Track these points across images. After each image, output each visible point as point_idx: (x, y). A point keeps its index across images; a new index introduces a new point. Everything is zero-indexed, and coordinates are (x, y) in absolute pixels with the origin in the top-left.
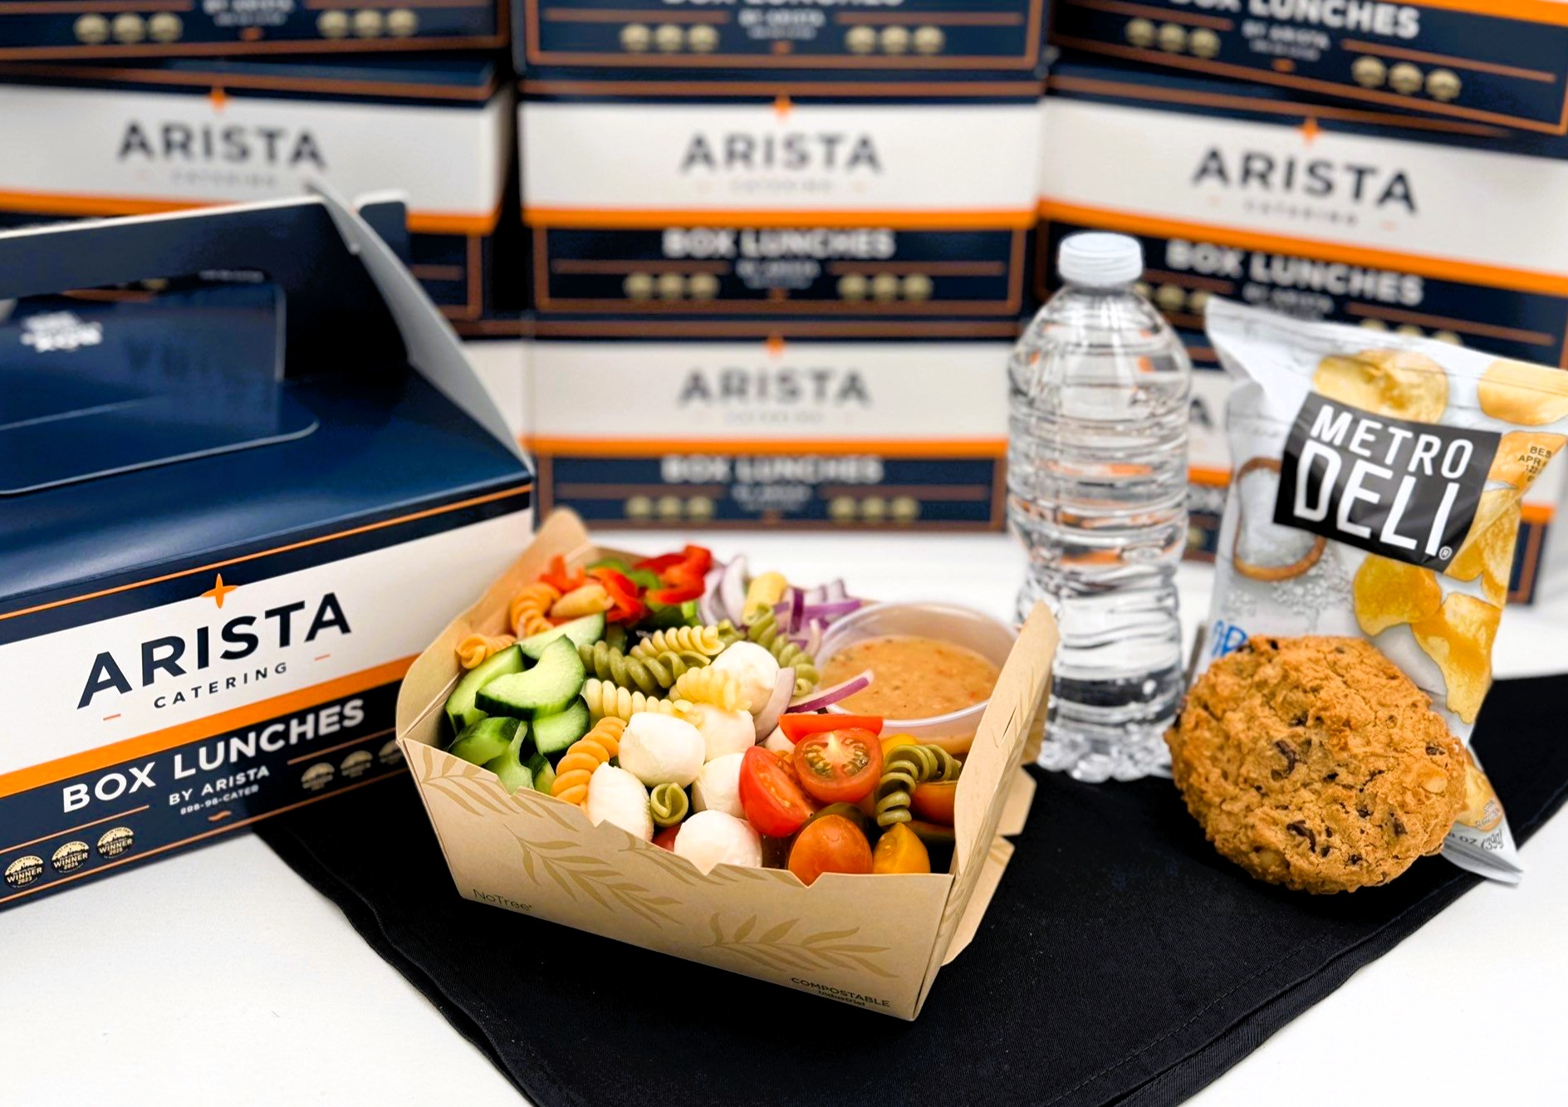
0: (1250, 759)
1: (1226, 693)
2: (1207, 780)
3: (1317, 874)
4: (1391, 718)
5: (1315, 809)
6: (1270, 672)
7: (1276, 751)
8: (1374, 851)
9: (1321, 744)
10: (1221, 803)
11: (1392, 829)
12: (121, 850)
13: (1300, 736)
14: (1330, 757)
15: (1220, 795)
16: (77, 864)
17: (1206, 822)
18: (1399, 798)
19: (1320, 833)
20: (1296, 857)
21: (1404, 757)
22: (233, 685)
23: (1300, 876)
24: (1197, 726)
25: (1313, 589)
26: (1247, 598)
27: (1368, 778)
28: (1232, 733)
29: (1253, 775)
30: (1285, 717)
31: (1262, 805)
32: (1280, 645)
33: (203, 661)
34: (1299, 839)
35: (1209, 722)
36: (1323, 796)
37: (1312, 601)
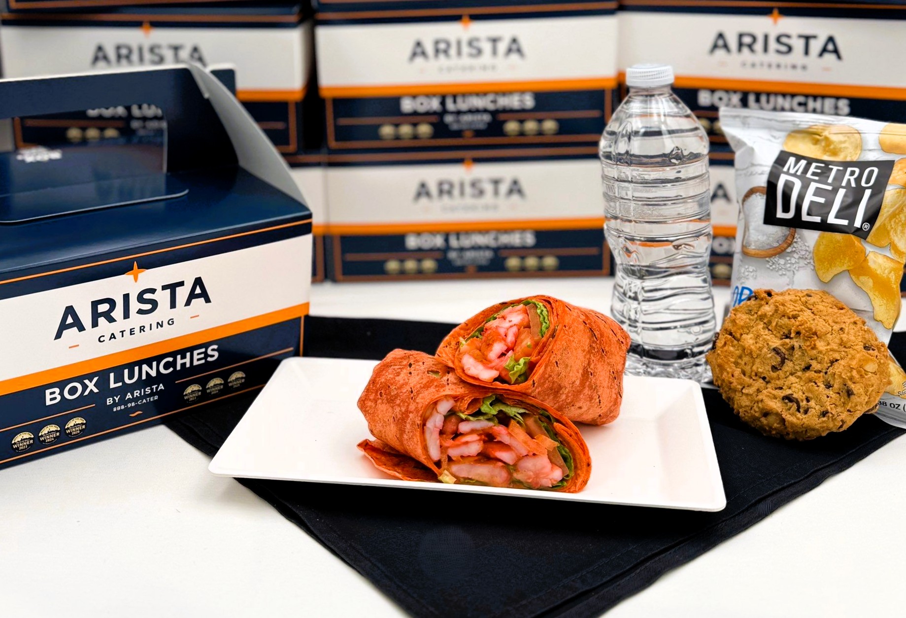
0: (758, 361)
1: (742, 323)
2: (733, 376)
3: (802, 425)
4: (841, 329)
5: (799, 386)
6: (767, 309)
7: (773, 353)
8: (836, 408)
9: (800, 347)
10: (742, 389)
11: (846, 394)
12: (79, 432)
13: (787, 344)
14: (806, 354)
15: (741, 384)
16: (53, 439)
17: (733, 404)
18: (849, 374)
19: (802, 401)
20: (788, 416)
21: (851, 351)
22: (144, 331)
23: (792, 427)
24: (725, 344)
25: (790, 260)
26: (751, 269)
27: (829, 365)
28: (747, 346)
29: (760, 370)
30: (778, 335)
31: (767, 388)
32: (773, 294)
33: (126, 315)
34: (790, 404)
35: (732, 342)
36: (803, 379)
37: (789, 267)
